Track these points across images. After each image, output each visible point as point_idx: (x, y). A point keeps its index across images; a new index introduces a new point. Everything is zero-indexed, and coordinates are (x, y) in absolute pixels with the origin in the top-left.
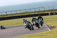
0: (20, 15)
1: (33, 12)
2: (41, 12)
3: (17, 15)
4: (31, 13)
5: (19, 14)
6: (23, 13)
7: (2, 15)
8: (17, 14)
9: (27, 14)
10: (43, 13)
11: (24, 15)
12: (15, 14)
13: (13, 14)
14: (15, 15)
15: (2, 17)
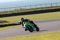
7: (47, 7)
15: (47, 9)
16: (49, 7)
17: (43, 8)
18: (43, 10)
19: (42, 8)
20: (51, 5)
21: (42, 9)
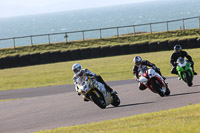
0: (113, 44)
1: (159, 34)
2: (187, 35)
3: (102, 46)
4: (153, 36)
5: (111, 40)
6: (124, 38)
7: (51, 45)
8: (103, 40)
9: (138, 42)
10: (194, 37)
11: (128, 46)
12: (96, 41)
13: (89, 41)
14: (96, 46)
15: (51, 51)
16: (57, 45)
17: (39, 47)
18: (38, 54)
19: (34, 47)
20: (66, 36)
21: (35, 52)
